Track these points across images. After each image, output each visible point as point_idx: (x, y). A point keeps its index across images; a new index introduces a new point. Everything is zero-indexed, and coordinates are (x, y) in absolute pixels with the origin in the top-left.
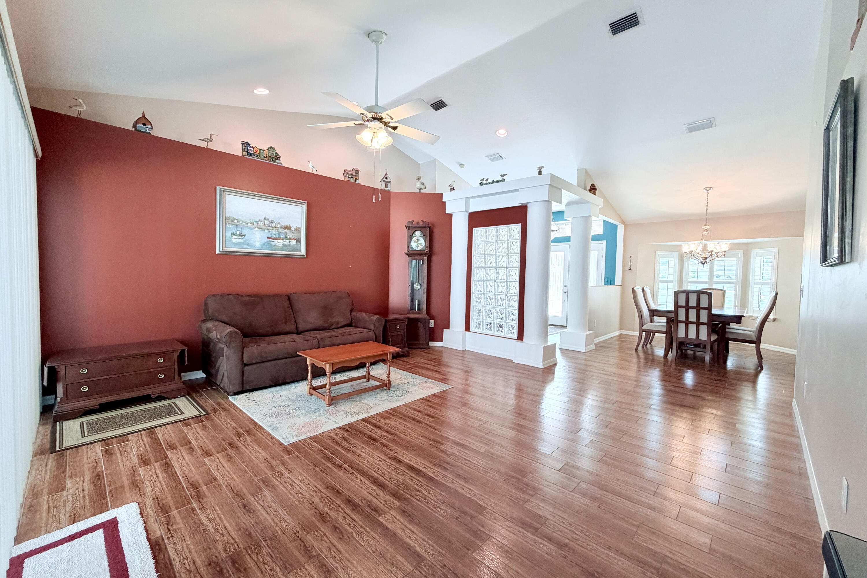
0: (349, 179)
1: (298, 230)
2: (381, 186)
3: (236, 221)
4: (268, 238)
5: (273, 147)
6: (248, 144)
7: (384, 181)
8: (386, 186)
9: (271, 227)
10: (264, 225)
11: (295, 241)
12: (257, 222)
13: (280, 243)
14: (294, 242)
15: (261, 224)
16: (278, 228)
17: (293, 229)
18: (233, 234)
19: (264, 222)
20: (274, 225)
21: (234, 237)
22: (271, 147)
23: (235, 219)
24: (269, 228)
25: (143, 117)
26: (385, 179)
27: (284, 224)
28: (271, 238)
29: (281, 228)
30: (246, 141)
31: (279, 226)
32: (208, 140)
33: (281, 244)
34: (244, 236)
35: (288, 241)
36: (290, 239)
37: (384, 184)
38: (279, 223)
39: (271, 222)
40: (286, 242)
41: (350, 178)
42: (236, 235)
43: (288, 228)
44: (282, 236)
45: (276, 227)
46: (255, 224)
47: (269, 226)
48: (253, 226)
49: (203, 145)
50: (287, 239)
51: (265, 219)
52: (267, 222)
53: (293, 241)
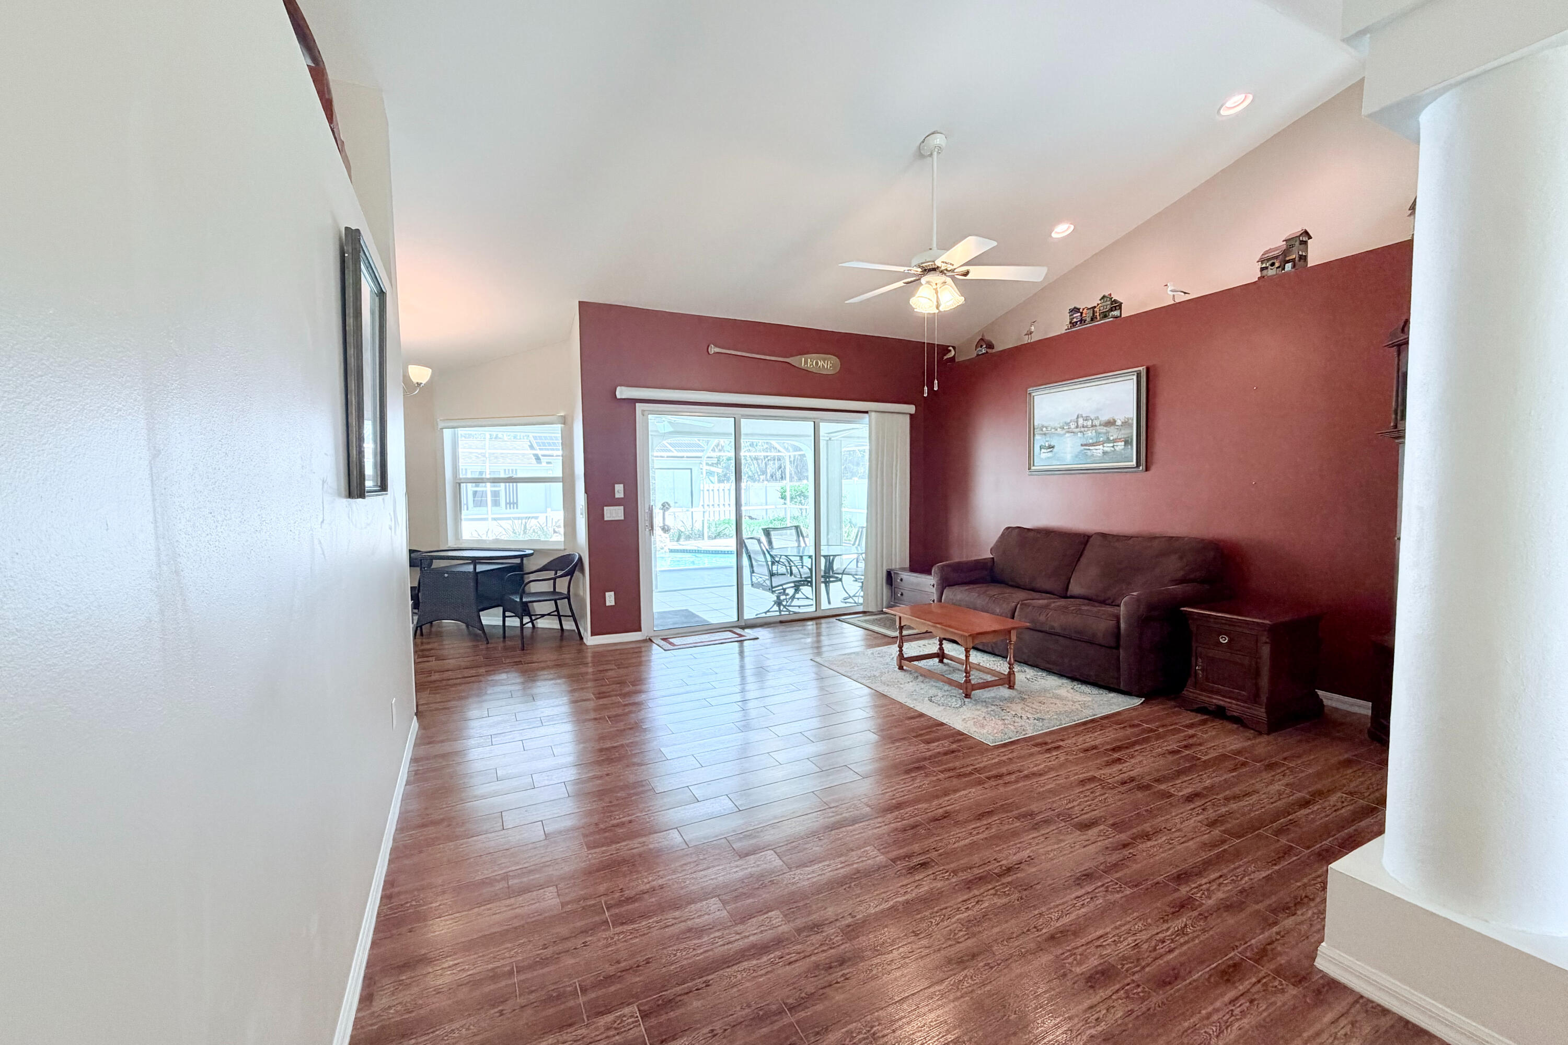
0: (1265, 272)
1: (1126, 424)
3: (1044, 429)
4: (1082, 445)
5: (1107, 294)
6: (1076, 310)
9: (1087, 427)
10: (1077, 427)
11: (1123, 443)
12: (1068, 424)
13: (1098, 451)
14: (1120, 445)
15: (1073, 426)
16: (1096, 426)
17: (1119, 423)
18: (1041, 448)
19: (1077, 422)
20: (1089, 423)
21: (1043, 450)
23: (1043, 426)
24: (1082, 429)
25: (983, 339)
27: (1105, 418)
28: (1086, 445)
29: (1100, 425)
30: (1073, 307)
31: (1097, 423)
32: (1029, 333)
33: (1101, 451)
34: (1053, 447)
35: (1112, 445)
36: (1114, 441)
38: (1097, 418)
39: (1086, 419)
40: (1108, 447)
41: (1267, 268)
43: (1111, 423)
44: (1101, 439)
45: (1092, 426)
46: (1066, 428)
47: (1083, 427)
48: (1064, 431)
50: (1108, 441)
51: (1078, 417)
52: (1081, 421)
53: (1120, 443)
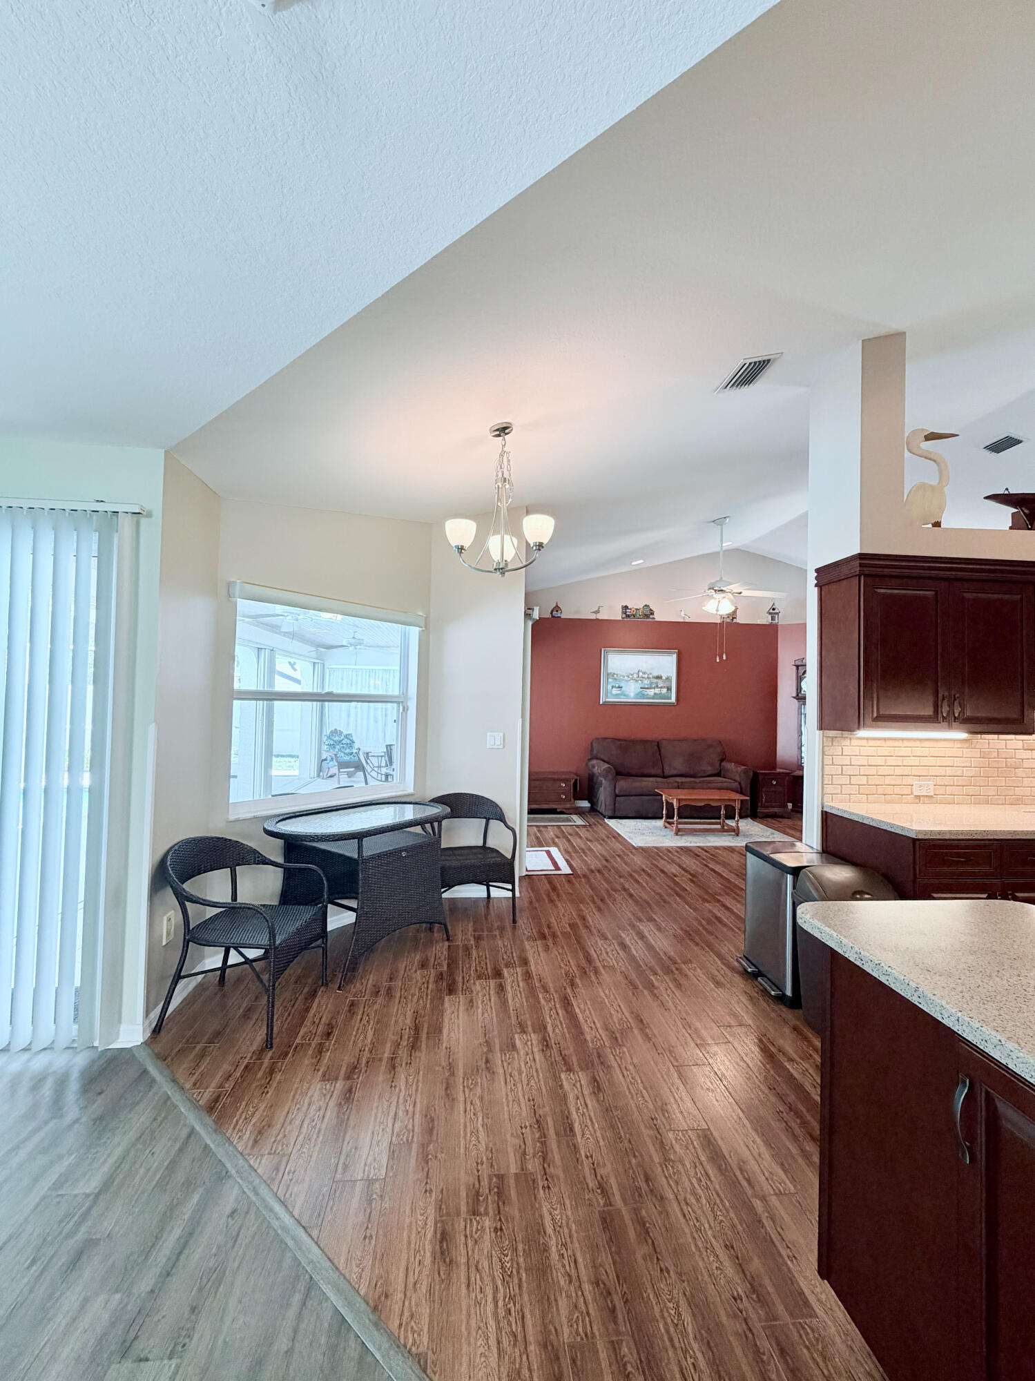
0: (725, 620)
1: (668, 679)
2: (766, 620)
3: (615, 676)
4: (641, 688)
5: (648, 604)
6: (626, 607)
7: (770, 613)
8: (773, 619)
9: (644, 678)
10: (638, 677)
11: (666, 689)
12: (632, 675)
13: (651, 692)
14: (664, 691)
15: (635, 676)
16: (650, 678)
17: (664, 678)
18: (613, 687)
19: (638, 674)
20: (646, 676)
21: (614, 689)
22: (646, 605)
23: (615, 674)
24: (641, 679)
25: (557, 606)
26: (771, 611)
27: (655, 674)
28: (643, 688)
29: (653, 678)
30: (625, 605)
31: (651, 676)
32: (597, 612)
33: (653, 693)
34: (621, 688)
35: (659, 689)
36: (661, 688)
37: (770, 616)
38: (651, 674)
39: (644, 673)
40: (657, 691)
41: (726, 618)
42: (615, 687)
43: (659, 677)
44: (653, 686)
45: (648, 678)
46: (630, 676)
47: (642, 677)
48: (629, 679)
49: (593, 617)
50: (657, 687)
51: (638, 671)
52: (641, 674)
53: (664, 689)
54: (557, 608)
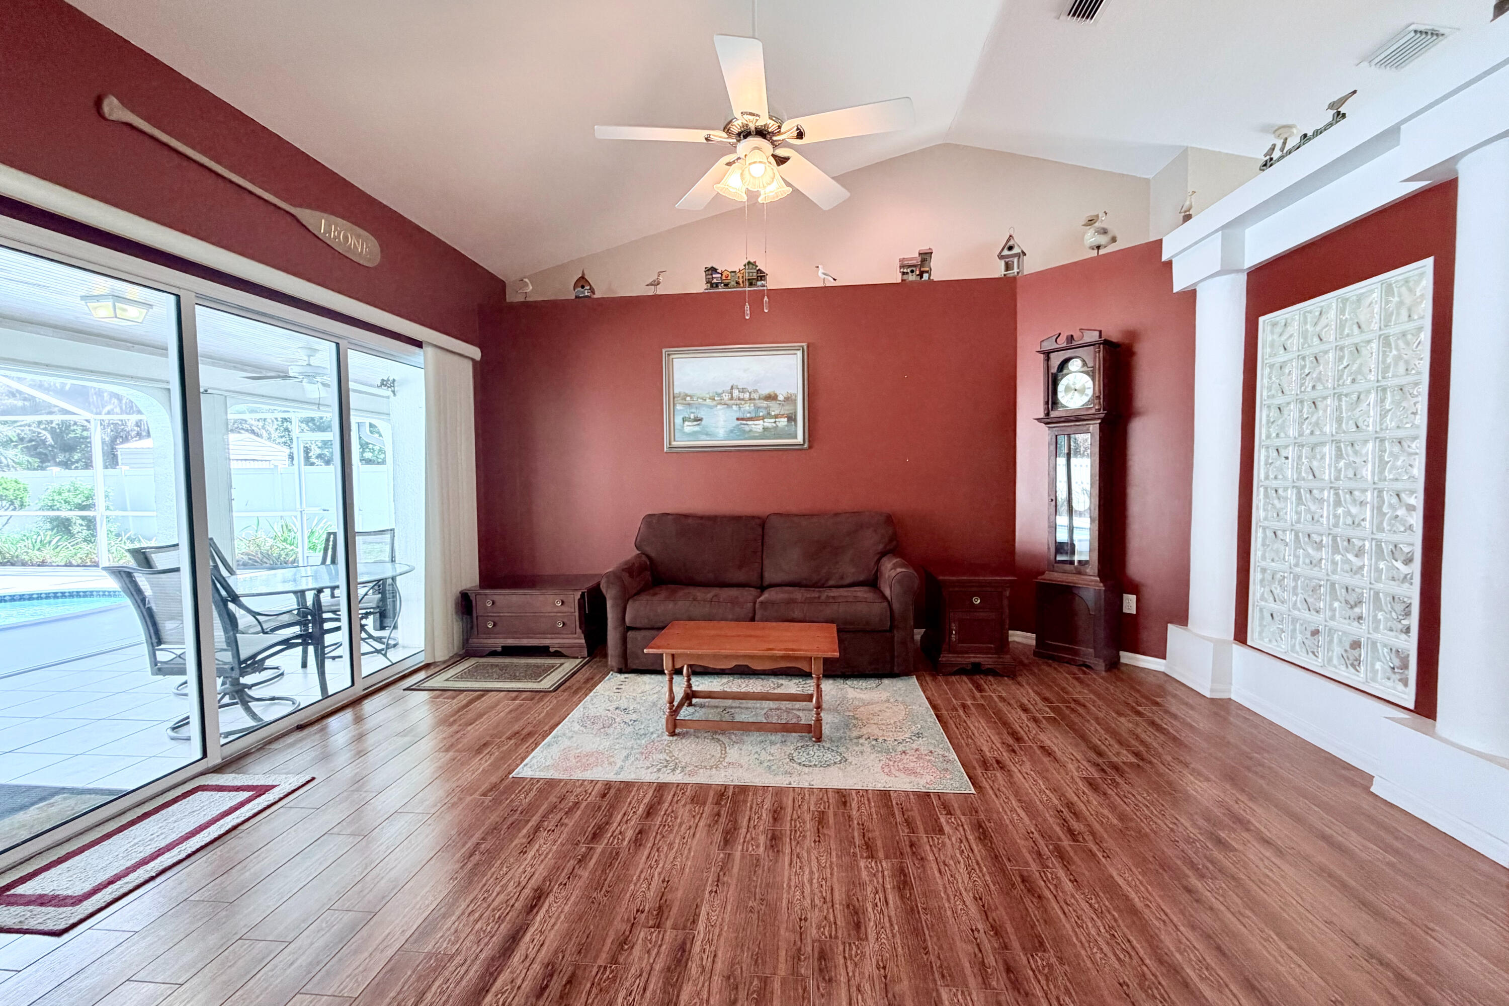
0: (905, 277)
1: (789, 399)
2: (998, 270)
3: (688, 398)
4: (738, 419)
5: (752, 261)
6: (713, 270)
7: (1001, 257)
8: (1008, 267)
9: (743, 399)
10: (732, 399)
11: (786, 419)
12: (719, 395)
13: (758, 426)
14: (783, 422)
15: (726, 397)
16: (754, 399)
17: (781, 398)
18: (684, 420)
19: (731, 393)
20: (747, 396)
21: (687, 423)
22: (749, 263)
23: (687, 395)
24: (739, 402)
25: (583, 277)
26: (1006, 252)
27: (765, 392)
28: (742, 419)
29: (760, 399)
30: (709, 266)
31: (755, 396)
32: (656, 283)
33: (761, 427)
34: (701, 420)
35: (773, 420)
36: (776, 417)
37: (1002, 264)
38: (755, 391)
39: (743, 391)
40: (769, 423)
41: (907, 273)
42: (689, 419)
43: (771, 397)
44: (761, 414)
45: (750, 399)
46: (716, 399)
47: (739, 399)
48: (715, 403)
50: (771, 417)
51: (732, 388)
52: (736, 393)
53: (782, 419)
54: (582, 282)
